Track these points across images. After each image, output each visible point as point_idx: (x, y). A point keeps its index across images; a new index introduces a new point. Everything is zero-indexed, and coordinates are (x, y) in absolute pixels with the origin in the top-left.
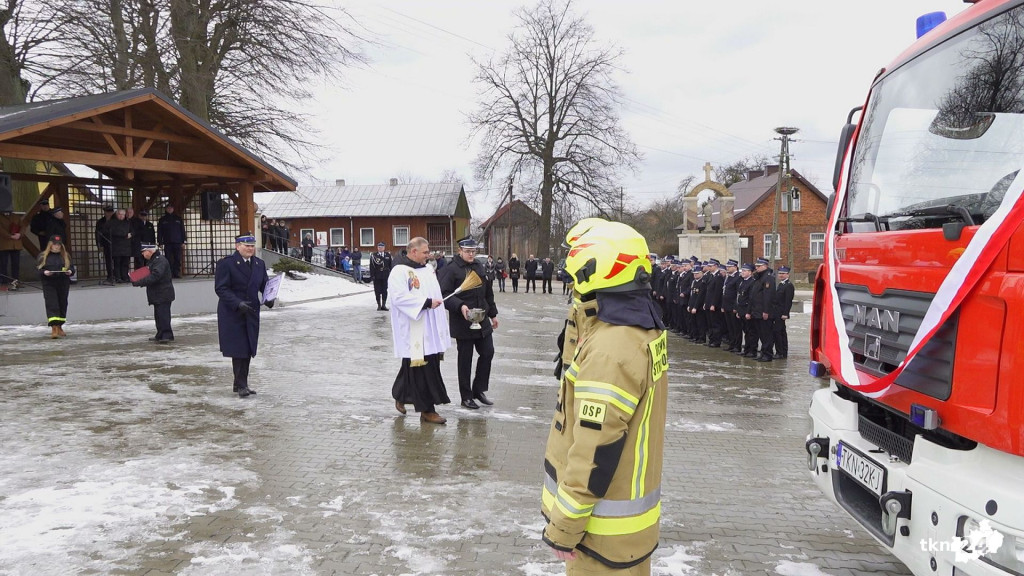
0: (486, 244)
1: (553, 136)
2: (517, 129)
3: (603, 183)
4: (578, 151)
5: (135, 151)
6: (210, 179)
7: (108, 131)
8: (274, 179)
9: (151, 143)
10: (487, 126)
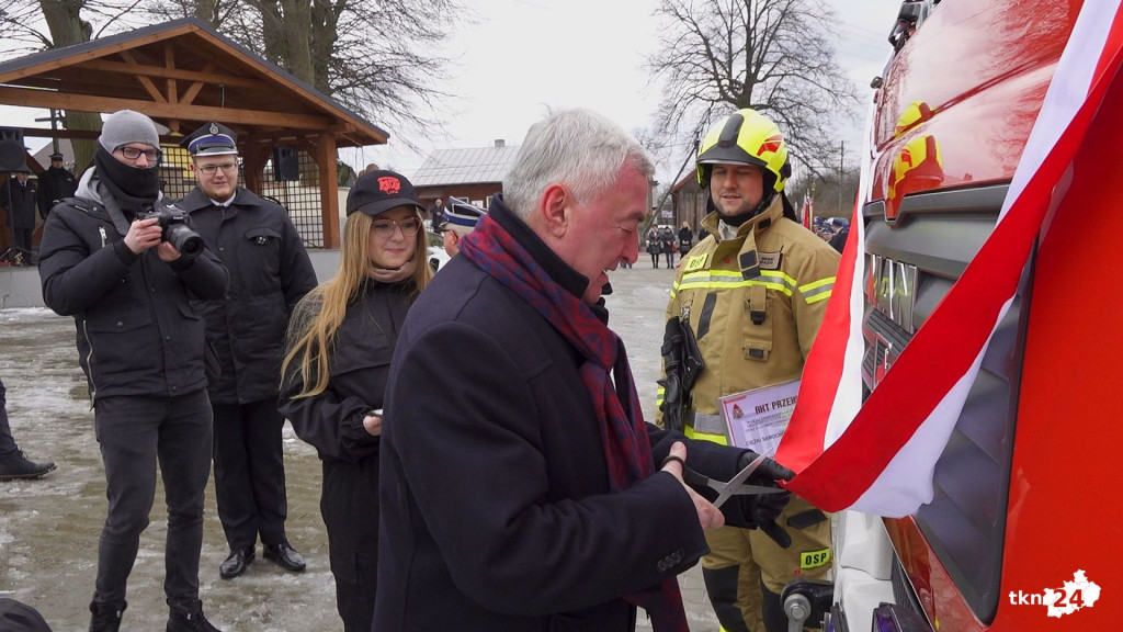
0: (675, 214)
1: (752, 79)
2: (707, 71)
3: (813, 135)
4: (782, 95)
5: (180, 96)
6: (288, 131)
7: (145, 72)
8: (357, 129)
9: (200, 86)
10: (671, 69)
